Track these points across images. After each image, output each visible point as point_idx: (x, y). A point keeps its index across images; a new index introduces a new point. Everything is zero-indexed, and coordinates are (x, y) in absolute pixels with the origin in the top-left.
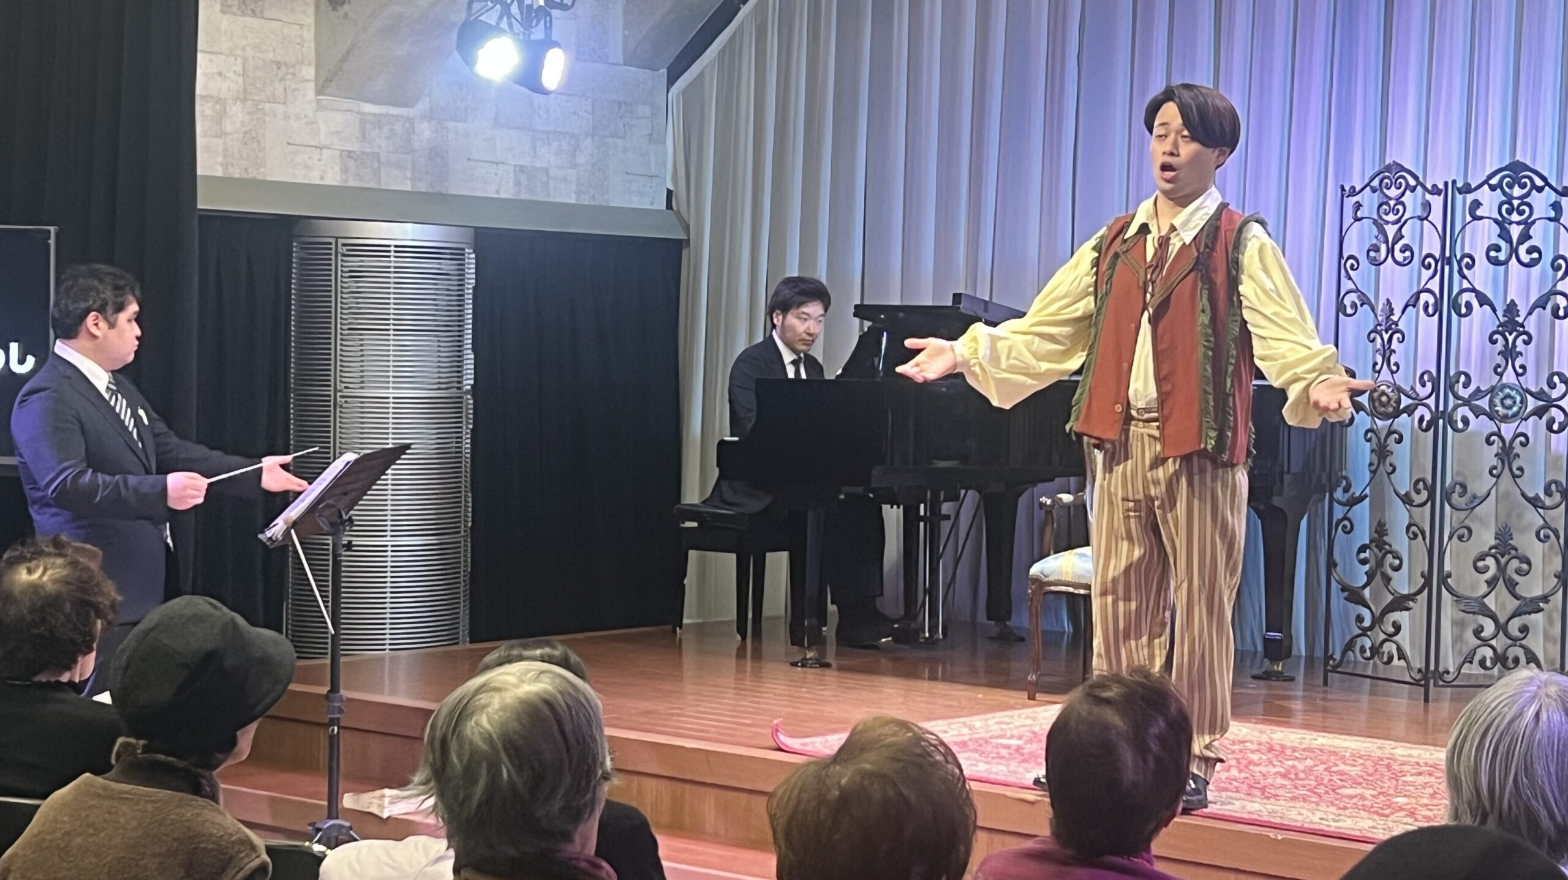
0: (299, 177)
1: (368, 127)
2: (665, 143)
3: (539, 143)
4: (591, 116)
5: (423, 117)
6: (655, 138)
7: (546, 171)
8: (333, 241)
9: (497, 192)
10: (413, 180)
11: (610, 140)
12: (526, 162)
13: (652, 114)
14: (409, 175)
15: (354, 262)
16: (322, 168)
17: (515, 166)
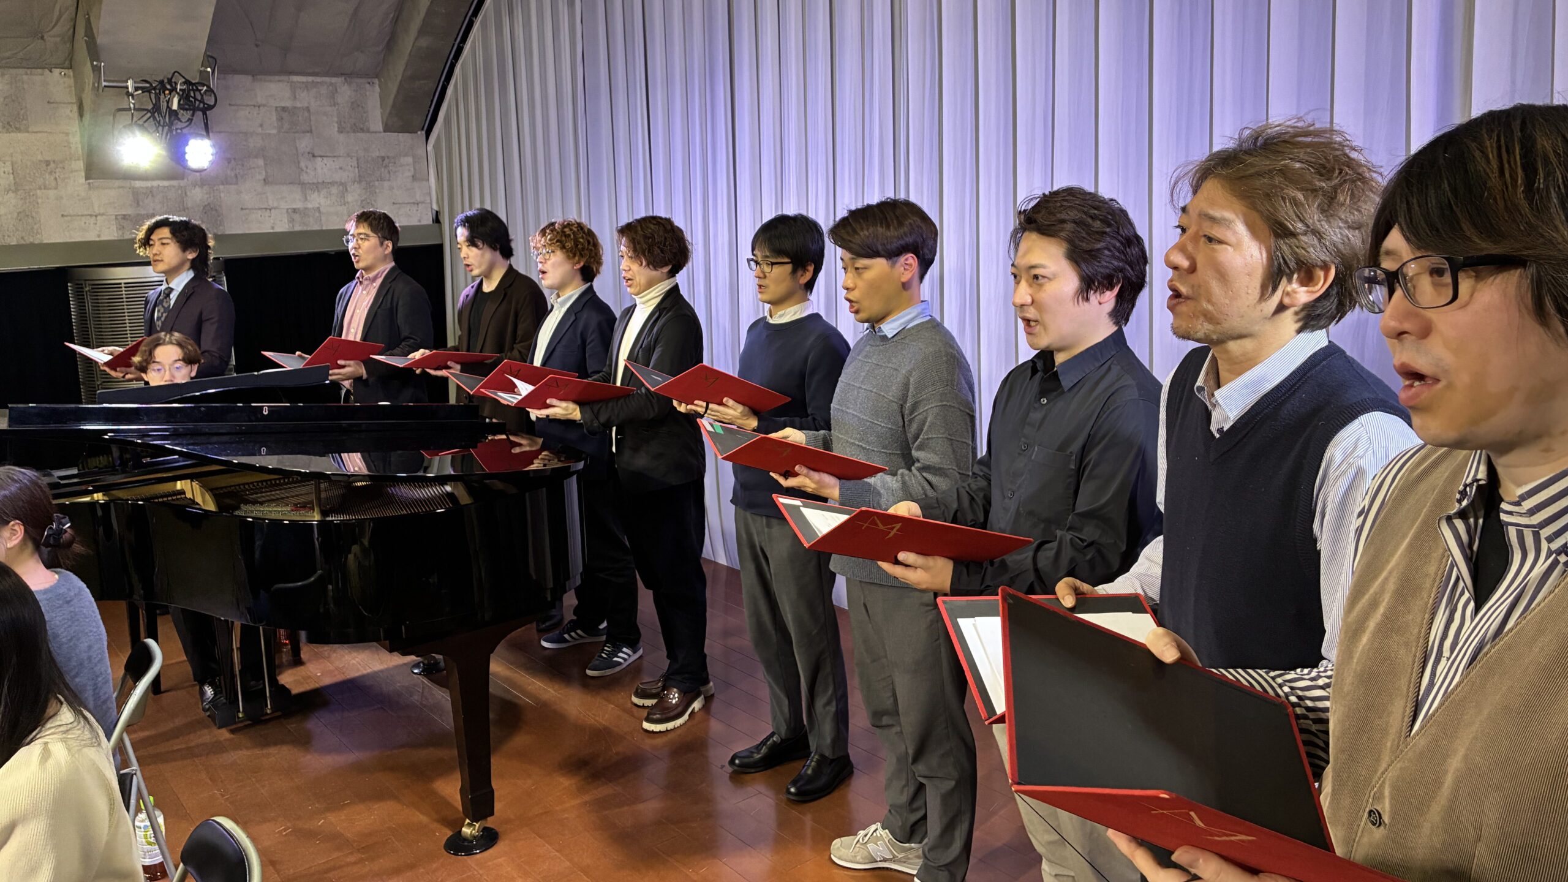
0: (74, 237)
1: (142, 197)
2: (428, 180)
3: (309, 192)
4: (357, 169)
5: (196, 185)
6: (418, 177)
7: (318, 209)
8: (83, 282)
9: (273, 228)
11: (377, 183)
12: (299, 205)
13: (414, 162)
16: (98, 229)
17: (288, 209)
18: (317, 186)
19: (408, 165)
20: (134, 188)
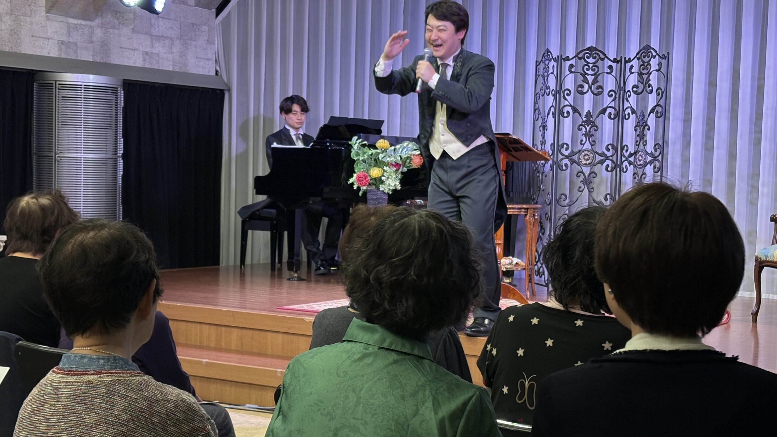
0: (38, 52)
1: (72, 30)
2: (215, 44)
3: (154, 42)
4: (179, 30)
5: (98, 26)
6: (210, 41)
7: (158, 54)
8: (54, 82)
9: (134, 63)
10: (93, 56)
11: (189, 42)
12: (148, 50)
13: (209, 30)
14: (91, 53)
15: (65, 93)
16: (49, 48)
17: (143, 51)
18: (160, 38)
19: (206, 32)
20: (69, 23)
